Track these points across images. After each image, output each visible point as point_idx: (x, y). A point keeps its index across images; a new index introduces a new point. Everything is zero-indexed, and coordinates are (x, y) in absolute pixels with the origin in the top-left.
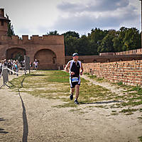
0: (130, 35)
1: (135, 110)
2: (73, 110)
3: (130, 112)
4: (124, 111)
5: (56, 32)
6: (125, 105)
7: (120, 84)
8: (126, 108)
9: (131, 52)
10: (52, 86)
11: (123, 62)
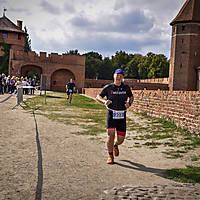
0: (158, 62)
1: (160, 144)
2: (93, 139)
3: (153, 145)
4: (148, 144)
5: (76, 51)
6: (148, 137)
7: (144, 115)
8: (150, 141)
9: (156, 81)
10: (70, 111)
11: (149, 92)
